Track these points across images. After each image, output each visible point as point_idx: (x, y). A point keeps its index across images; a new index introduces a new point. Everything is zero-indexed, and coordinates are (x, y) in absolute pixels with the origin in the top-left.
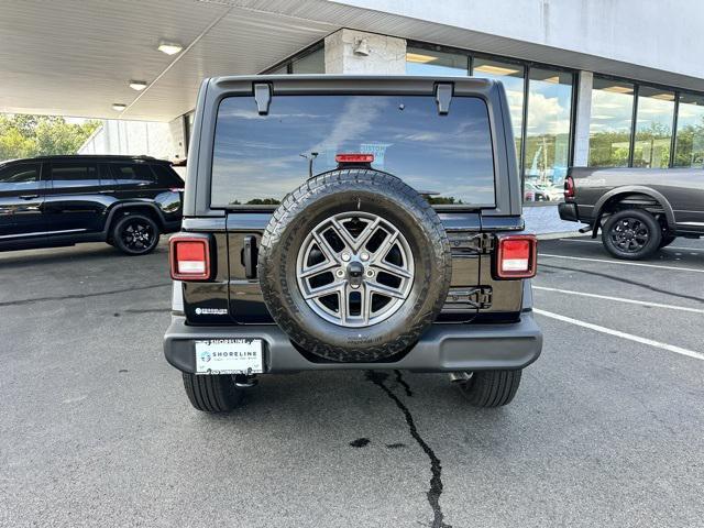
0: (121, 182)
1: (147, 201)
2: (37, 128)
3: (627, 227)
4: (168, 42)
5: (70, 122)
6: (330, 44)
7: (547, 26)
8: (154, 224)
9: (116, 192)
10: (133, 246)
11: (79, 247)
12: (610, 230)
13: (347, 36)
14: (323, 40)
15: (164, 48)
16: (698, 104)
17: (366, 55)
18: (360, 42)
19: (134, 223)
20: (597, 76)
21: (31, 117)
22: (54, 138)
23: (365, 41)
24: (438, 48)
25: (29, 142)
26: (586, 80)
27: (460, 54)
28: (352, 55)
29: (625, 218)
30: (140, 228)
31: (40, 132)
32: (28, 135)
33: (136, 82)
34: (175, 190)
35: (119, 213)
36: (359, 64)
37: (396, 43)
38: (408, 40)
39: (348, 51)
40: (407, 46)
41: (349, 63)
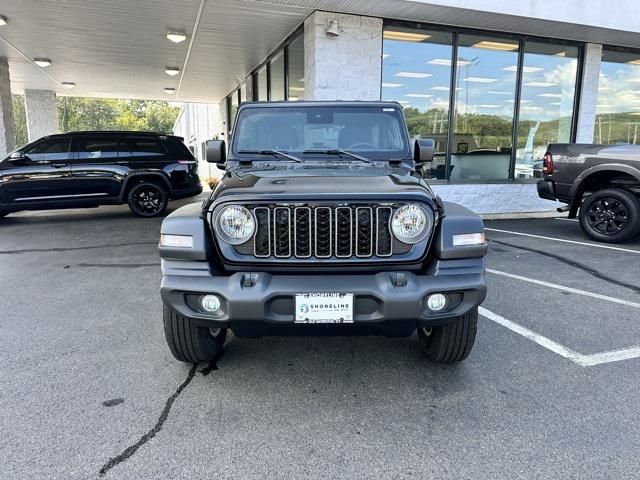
0: (135, 154)
1: (154, 171)
2: (147, 111)
3: (606, 208)
4: (174, 31)
5: (172, 105)
6: (308, 26)
8: (162, 191)
9: (131, 163)
10: (145, 209)
11: (103, 209)
12: (588, 210)
13: (319, 17)
14: (303, 24)
15: (170, 37)
17: (337, 35)
18: (332, 22)
19: (146, 190)
20: (606, 47)
21: (143, 101)
22: (159, 118)
23: (336, 21)
24: (419, 25)
25: (140, 122)
26: (593, 54)
28: (324, 36)
29: (604, 198)
30: (151, 194)
31: (149, 113)
32: (141, 116)
33: (169, 69)
34: (182, 162)
35: (133, 181)
36: (331, 44)
37: (371, 22)
38: (383, 19)
39: (319, 32)
40: (383, 24)
41: (321, 43)
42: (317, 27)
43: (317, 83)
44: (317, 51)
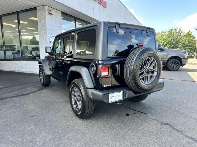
6: (39, 9)
7: (94, 14)
13: (46, 8)
14: (36, 7)
17: (53, 14)
18: (50, 10)
23: (52, 10)
24: (68, 15)
27: (73, 17)
28: (48, 14)
36: (50, 16)
37: (59, 12)
38: (62, 12)
39: (47, 12)
40: (62, 14)
41: (48, 16)
43: (47, 29)
44: (46, 18)
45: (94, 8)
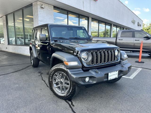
6: (34, 5)
7: (83, 6)
13: (39, 3)
16: (109, 26)
17: (44, 8)
20: (92, 18)
23: (43, 5)
24: (61, 9)
26: (90, 19)
28: (40, 8)
36: (42, 10)
37: (51, 6)
38: (54, 6)
39: (39, 7)
40: (54, 7)
41: (39, 10)
42: (38, 5)
43: (39, 20)
44: (38, 12)
45: (83, 2)
